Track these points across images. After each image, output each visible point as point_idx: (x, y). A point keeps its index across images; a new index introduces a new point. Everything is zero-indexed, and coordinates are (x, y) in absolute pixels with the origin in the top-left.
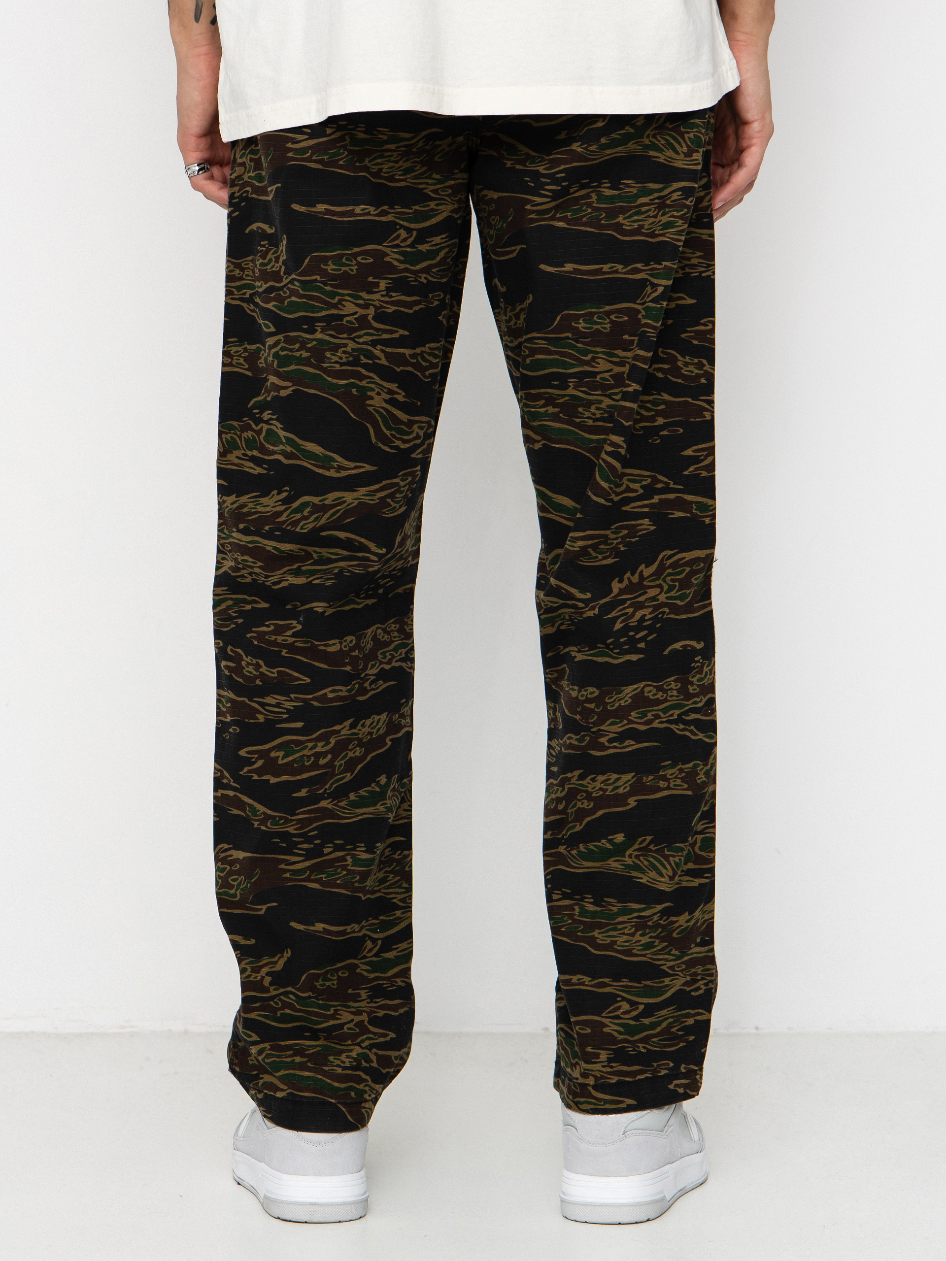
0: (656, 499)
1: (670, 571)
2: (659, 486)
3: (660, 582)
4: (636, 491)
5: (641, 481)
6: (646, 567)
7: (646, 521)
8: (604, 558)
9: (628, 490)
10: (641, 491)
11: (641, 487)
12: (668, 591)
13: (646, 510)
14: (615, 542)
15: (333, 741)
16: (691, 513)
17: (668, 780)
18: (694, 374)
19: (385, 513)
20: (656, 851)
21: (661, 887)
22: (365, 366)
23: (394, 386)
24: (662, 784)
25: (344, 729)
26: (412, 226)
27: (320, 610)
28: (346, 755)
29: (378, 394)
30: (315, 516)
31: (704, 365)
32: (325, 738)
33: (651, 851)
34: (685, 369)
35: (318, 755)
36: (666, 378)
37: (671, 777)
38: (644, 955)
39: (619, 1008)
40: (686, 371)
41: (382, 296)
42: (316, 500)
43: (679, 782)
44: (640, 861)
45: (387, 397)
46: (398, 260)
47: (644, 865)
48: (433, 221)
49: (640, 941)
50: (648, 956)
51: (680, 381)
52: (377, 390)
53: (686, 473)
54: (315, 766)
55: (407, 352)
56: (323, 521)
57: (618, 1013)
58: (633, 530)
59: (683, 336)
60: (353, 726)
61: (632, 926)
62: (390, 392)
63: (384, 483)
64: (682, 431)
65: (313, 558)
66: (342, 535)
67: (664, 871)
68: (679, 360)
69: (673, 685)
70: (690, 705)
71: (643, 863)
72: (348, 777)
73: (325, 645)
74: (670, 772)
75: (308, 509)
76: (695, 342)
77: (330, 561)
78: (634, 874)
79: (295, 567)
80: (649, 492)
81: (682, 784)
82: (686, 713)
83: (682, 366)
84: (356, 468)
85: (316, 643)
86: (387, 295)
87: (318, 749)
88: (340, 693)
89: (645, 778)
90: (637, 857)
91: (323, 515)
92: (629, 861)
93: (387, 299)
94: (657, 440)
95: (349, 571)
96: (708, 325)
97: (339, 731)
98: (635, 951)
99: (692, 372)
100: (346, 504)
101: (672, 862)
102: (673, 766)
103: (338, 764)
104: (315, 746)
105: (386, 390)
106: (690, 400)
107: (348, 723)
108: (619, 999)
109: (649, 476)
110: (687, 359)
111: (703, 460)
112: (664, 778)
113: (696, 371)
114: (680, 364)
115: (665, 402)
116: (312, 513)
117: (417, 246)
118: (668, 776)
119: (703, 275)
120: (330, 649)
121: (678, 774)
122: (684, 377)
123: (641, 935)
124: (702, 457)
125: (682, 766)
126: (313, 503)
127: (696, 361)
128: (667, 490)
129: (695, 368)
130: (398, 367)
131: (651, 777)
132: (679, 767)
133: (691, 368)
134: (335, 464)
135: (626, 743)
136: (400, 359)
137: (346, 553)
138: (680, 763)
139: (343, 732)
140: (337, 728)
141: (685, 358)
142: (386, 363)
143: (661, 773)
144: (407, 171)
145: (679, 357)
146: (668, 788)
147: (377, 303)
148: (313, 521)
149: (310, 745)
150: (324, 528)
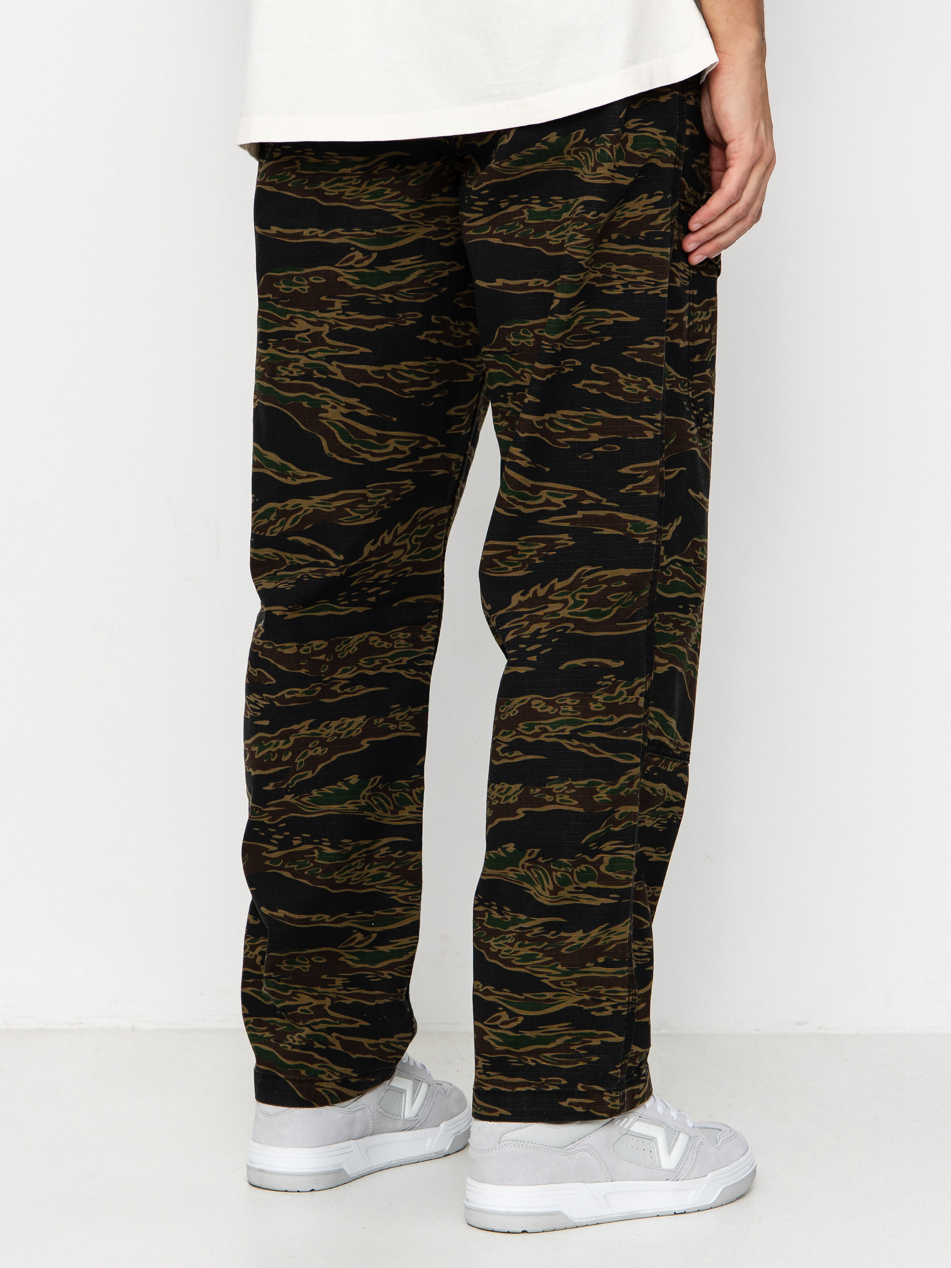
0: (580, 514)
1: (586, 586)
2: (586, 502)
3: (569, 597)
4: (559, 505)
5: (565, 496)
6: (559, 581)
7: (565, 536)
8: (515, 570)
9: (548, 503)
10: (564, 506)
11: (564, 502)
12: (574, 606)
13: (567, 524)
14: (529, 554)
15: (292, 739)
16: (624, 530)
17: (554, 794)
18: (637, 393)
19: (342, 521)
20: (544, 865)
21: (542, 900)
22: (318, 381)
23: (354, 401)
24: (548, 798)
25: (303, 728)
26: (371, 248)
27: (278, 613)
28: (306, 753)
29: (334, 407)
30: (280, 521)
31: (649, 384)
32: (285, 736)
33: (540, 864)
34: (627, 386)
35: (281, 752)
36: (603, 394)
37: (557, 792)
38: (523, 967)
39: (499, 1018)
40: (627, 389)
41: (338, 314)
42: (278, 506)
43: (566, 797)
44: (531, 873)
45: (345, 411)
46: (353, 281)
47: (535, 878)
48: (402, 243)
49: (518, 952)
50: (525, 968)
51: (621, 398)
52: (332, 404)
53: (622, 491)
54: (279, 763)
55: (369, 369)
56: (287, 526)
57: (498, 1023)
58: (551, 544)
59: (625, 353)
60: (312, 727)
61: (514, 936)
62: (348, 406)
63: (340, 493)
64: (618, 448)
65: (287, 564)
66: (306, 541)
67: (546, 884)
68: (620, 378)
69: (569, 701)
70: (591, 721)
71: (533, 875)
72: (310, 775)
73: (282, 647)
74: (556, 786)
75: (274, 515)
76: (639, 360)
77: (299, 567)
78: (526, 885)
79: (272, 572)
80: (572, 506)
81: (570, 799)
82: (584, 730)
83: (624, 384)
84: (308, 476)
85: (276, 645)
86: (343, 314)
87: (280, 747)
88: (297, 695)
89: (532, 790)
90: (529, 868)
91: (287, 520)
92: (522, 872)
93: (344, 317)
94: (589, 456)
95: (309, 577)
96: (653, 344)
97: (297, 731)
98: (513, 961)
99: (635, 390)
100: (303, 511)
101: (554, 877)
102: (561, 780)
103: (299, 762)
104: (277, 744)
105: (344, 405)
106: (630, 418)
107: (307, 723)
108: (501, 1009)
109: (574, 492)
110: (629, 377)
111: (642, 480)
112: (550, 792)
113: (639, 390)
114: (621, 381)
115: (602, 419)
116: (277, 518)
117: (378, 268)
118: (554, 791)
119: (649, 293)
120: (286, 651)
121: (566, 790)
122: (625, 395)
123: (519, 946)
124: (641, 476)
125: (573, 782)
126: (277, 508)
127: (639, 379)
128: (598, 506)
129: (638, 386)
130: (359, 383)
131: (538, 790)
132: (568, 783)
133: (634, 386)
134: (290, 472)
135: (515, 754)
136: (364, 376)
137: (312, 560)
138: (570, 779)
139: (301, 732)
140: (295, 727)
141: (627, 376)
142: (343, 379)
143: (547, 787)
144: (375, 195)
145: (621, 375)
146: (554, 802)
147: (332, 322)
148: (280, 526)
149: (274, 742)
150: (290, 533)
